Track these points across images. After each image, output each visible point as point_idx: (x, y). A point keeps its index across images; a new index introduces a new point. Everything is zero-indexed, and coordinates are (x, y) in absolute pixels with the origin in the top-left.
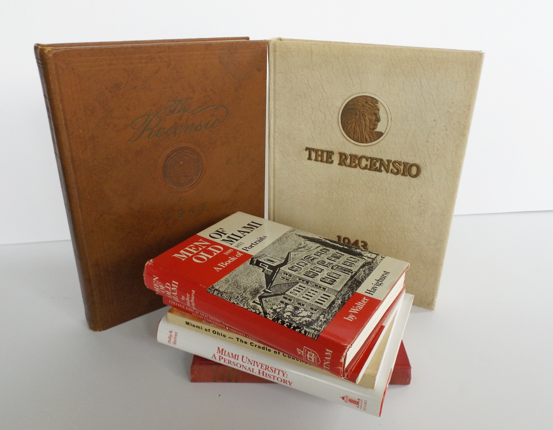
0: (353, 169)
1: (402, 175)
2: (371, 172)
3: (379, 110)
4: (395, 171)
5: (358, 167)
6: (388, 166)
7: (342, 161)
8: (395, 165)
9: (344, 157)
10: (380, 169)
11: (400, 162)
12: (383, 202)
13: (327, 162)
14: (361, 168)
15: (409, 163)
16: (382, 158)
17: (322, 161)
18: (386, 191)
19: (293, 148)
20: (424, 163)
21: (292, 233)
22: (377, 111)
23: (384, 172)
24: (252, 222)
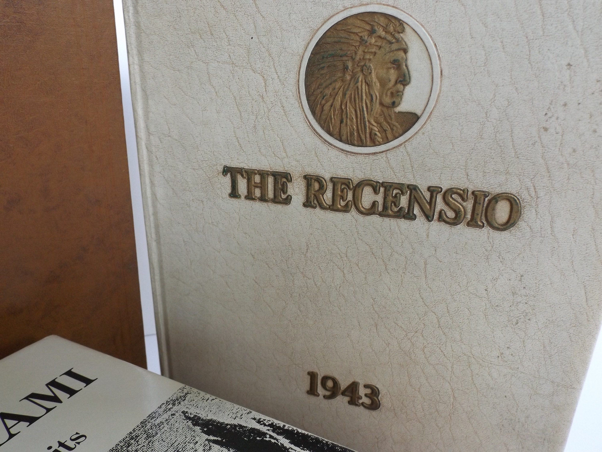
0: (340, 215)
1: (468, 224)
2: (387, 220)
3: (405, 51)
4: (451, 214)
5: (353, 211)
6: (432, 202)
7: (313, 196)
8: (451, 200)
9: (316, 186)
10: (411, 211)
11: (463, 191)
12: (418, 296)
13: (275, 200)
14: (361, 213)
15: (489, 193)
16: (415, 184)
17: (263, 199)
18: (425, 268)
19: (194, 169)
20: (532, 189)
21: (176, 408)
22: (402, 53)
23: (420, 220)
24: (70, 373)
